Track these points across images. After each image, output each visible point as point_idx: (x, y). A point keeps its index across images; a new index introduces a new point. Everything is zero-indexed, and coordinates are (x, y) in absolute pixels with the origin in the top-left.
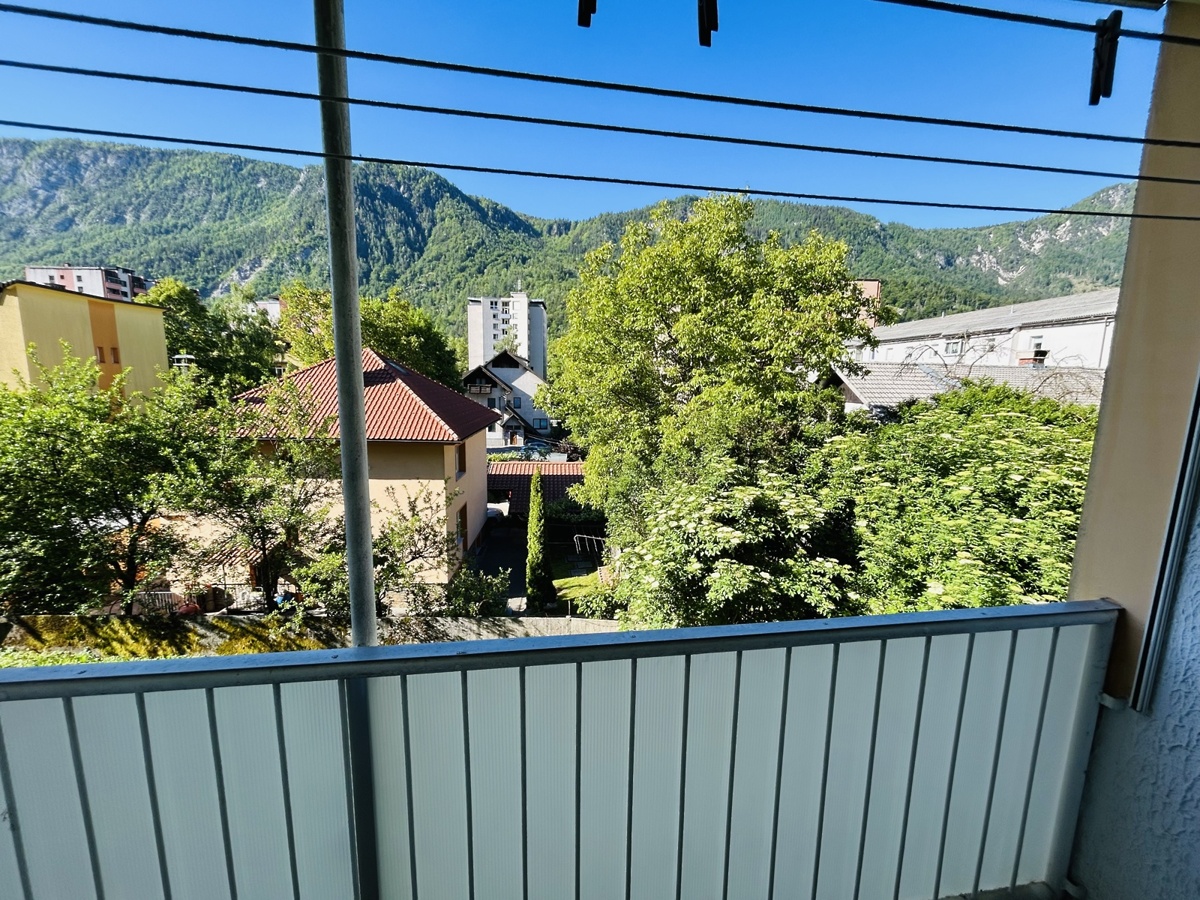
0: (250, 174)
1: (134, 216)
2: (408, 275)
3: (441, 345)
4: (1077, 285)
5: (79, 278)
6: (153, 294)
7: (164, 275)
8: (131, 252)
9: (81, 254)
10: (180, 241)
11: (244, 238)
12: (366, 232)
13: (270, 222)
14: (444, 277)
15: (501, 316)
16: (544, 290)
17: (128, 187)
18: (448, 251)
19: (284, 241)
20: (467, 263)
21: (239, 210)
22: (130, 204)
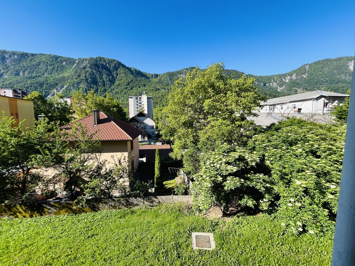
0: (60, 61)
1: (23, 73)
2: (110, 90)
3: (122, 110)
4: (298, 91)
5: (5, 92)
6: (29, 96)
7: (32, 91)
8: (22, 84)
9: (5, 85)
10: (38, 81)
11: (58, 79)
12: (96, 77)
13: (67, 75)
14: (121, 91)
15: (139, 102)
16: (151, 94)
17: (21, 65)
18: (122, 83)
19: (71, 80)
20: (128, 86)
21: (57, 71)
22: (22, 70)
